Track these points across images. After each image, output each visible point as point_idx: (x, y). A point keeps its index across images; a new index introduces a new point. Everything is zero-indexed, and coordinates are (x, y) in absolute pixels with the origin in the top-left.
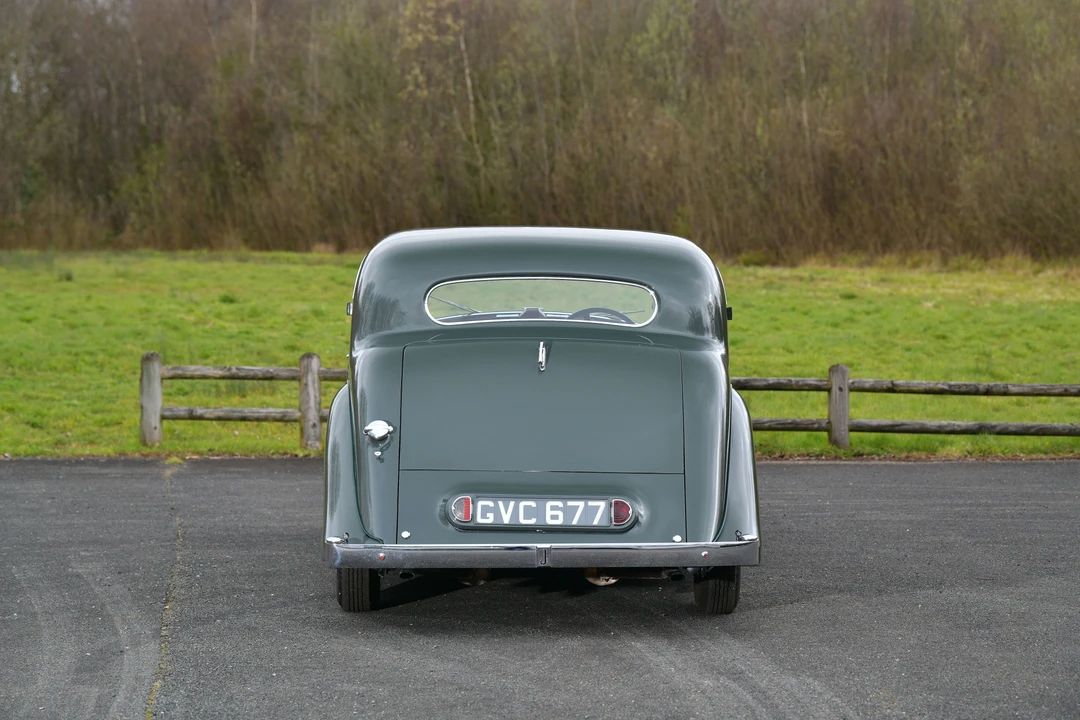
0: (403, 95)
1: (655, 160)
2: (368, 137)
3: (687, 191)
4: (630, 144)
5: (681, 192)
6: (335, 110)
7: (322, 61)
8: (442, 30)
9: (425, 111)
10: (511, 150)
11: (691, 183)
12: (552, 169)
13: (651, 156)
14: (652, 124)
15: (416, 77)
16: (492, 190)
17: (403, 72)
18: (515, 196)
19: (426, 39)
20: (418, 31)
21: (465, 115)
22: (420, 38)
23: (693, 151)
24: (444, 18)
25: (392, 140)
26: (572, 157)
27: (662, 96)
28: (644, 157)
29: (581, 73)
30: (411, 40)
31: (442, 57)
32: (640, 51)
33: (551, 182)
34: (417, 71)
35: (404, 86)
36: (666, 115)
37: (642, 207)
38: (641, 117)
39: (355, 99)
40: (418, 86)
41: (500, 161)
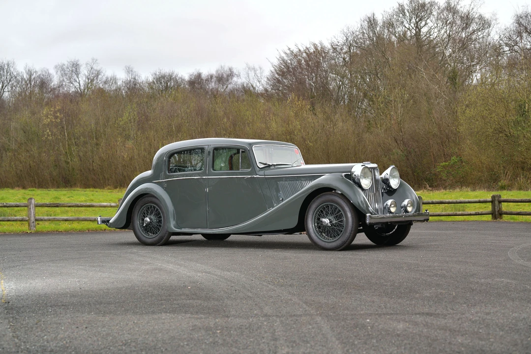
0: (44, 138)
1: (127, 158)
2: (32, 153)
3: (138, 167)
4: (118, 152)
5: (136, 168)
6: (21, 144)
7: (16, 129)
8: (56, 117)
9: (50, 145)
10: (79, 156)
11: (138, 165)
12: (93, 161)
13: (125, 156)
14: (125, 146)
15: (48, 133)
16: (73, 169)
17: (43, 131)
18: (81, 171)
19: (51, 120)
20: (48, 118)
21: (64, 146)
22: (49, 120)
23: (139, 154)
24: (57, 114)
25: (40, 153)
26: (100, 158)
27: (128, 137)
28: (123, 157)
29: (102, 131)
30: (46, 121)
31: (56, 126)
32: (121, 124)
33: (93, 166)
34: (48, 131)
35: (44, 135)
36: (130, 144)
37: (123, 173)
38: (121, 144)
39: (27, 140)
40: (48, 135)
41: (76, 159)
